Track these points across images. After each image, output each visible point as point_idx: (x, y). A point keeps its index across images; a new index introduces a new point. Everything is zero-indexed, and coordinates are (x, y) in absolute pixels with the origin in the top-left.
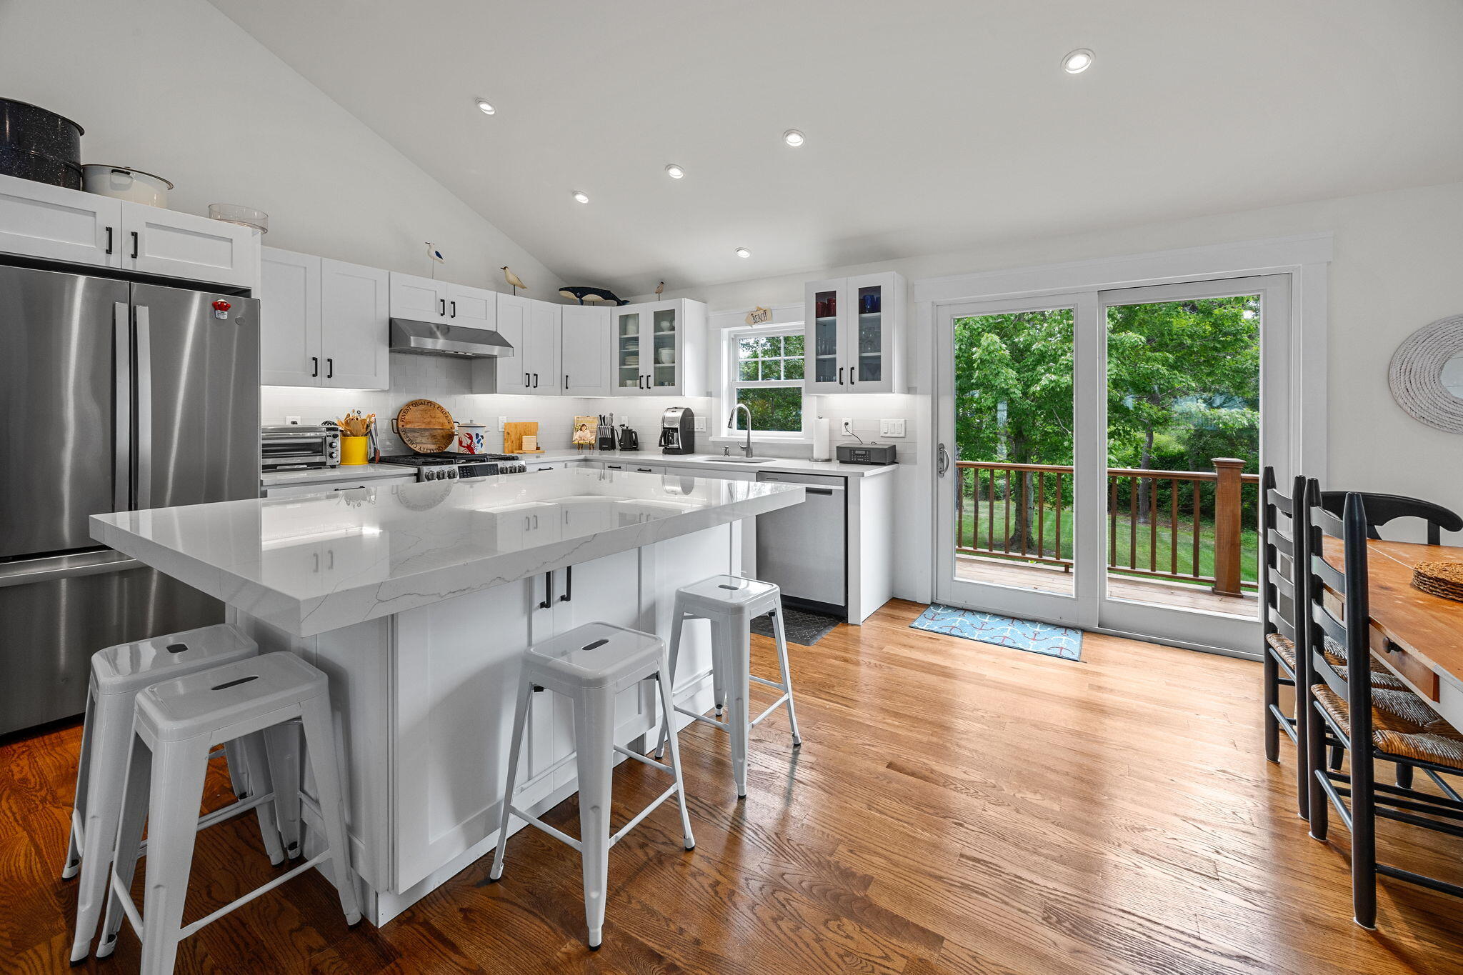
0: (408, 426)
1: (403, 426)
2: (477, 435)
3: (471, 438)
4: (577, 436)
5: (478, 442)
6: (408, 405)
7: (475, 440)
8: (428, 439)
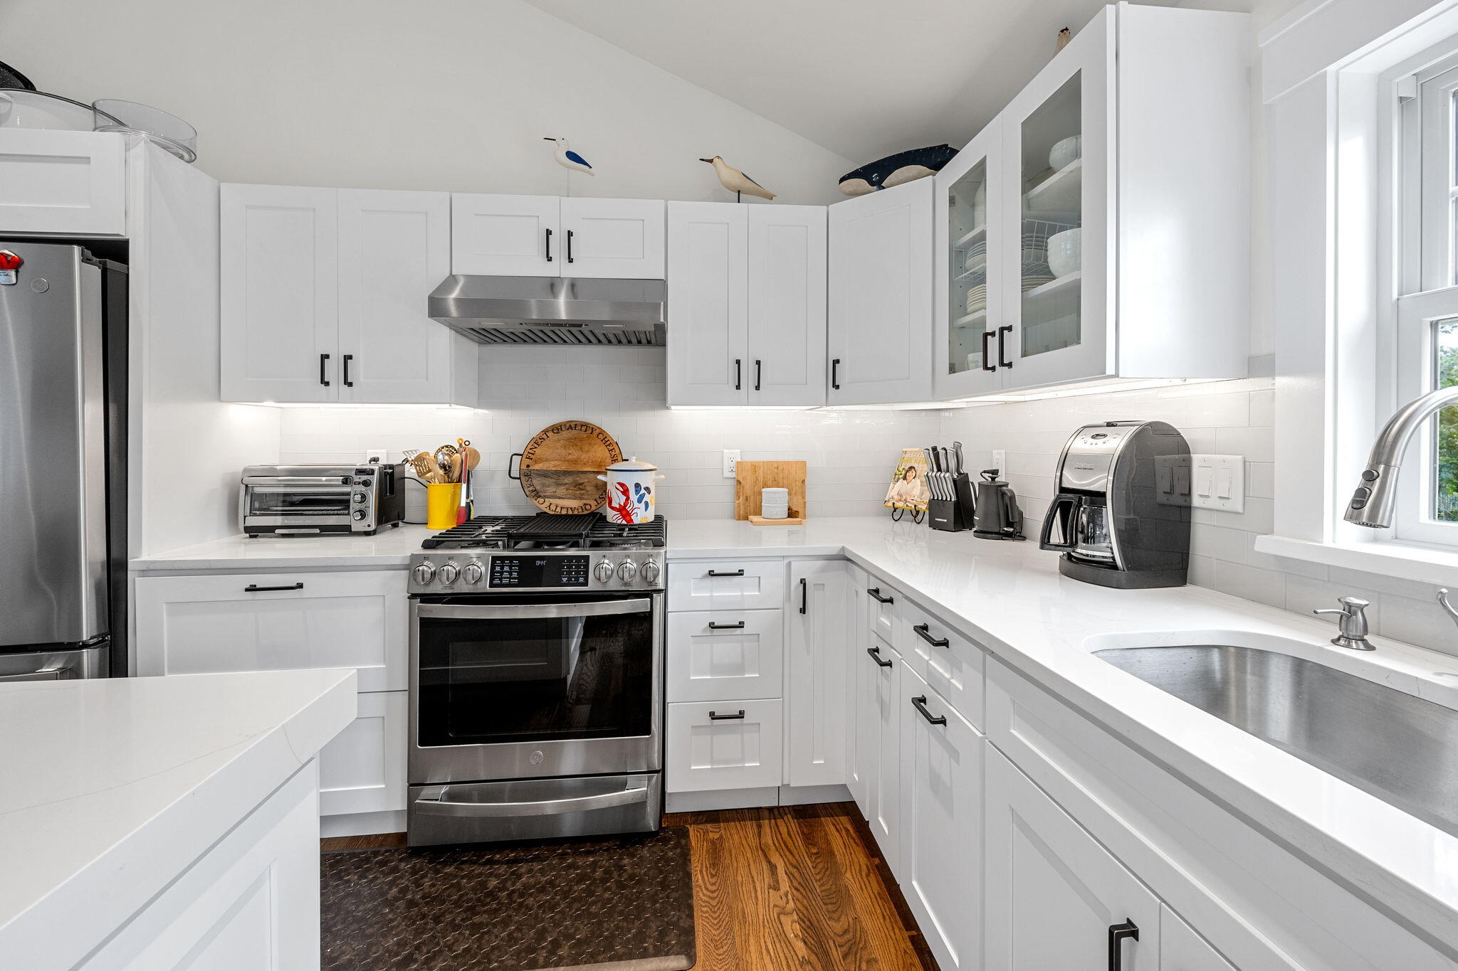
0: (538, 467)
1: (528, 466)
2: (637, 486)
3: (626, 492)
4: (895, 490)
5: (640, 501)
6: (545, 432)
7: (633, 497)
8: (567, 489)
